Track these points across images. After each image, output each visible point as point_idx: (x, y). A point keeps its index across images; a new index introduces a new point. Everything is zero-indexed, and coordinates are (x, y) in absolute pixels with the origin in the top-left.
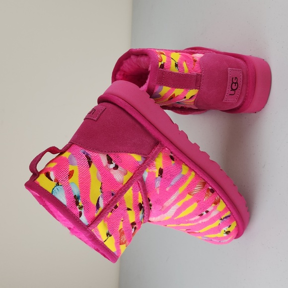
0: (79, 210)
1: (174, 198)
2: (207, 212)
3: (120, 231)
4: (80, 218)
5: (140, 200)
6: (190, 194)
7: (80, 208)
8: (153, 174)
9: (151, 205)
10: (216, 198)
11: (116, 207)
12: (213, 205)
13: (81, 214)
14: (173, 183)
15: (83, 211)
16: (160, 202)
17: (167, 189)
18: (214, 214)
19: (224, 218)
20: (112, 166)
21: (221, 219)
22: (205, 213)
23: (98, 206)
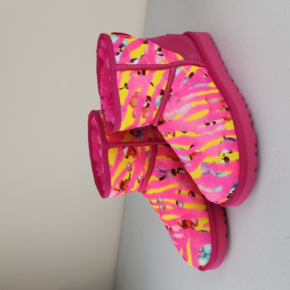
0: (119, 51)
1: (191, 96)
2: (214, 123)
3: (136, 92)
4: (116, 56)
5: (164, 88)
6: (206, 101)
7: (121, 51)
8: (185, 74)
9: (170, 96)
10: (228, 116)
11: (144, 74)
12: (223, 119)
13: (118, 54)
14: (197, 86)
15: (121, 53)
16: (179, 95)
17: (190, 88)
18: (220, 128)
19: (227, 138)
20: (159, 53)
21: (225, 138)
22: (212, 124)
23: (133, 60)
